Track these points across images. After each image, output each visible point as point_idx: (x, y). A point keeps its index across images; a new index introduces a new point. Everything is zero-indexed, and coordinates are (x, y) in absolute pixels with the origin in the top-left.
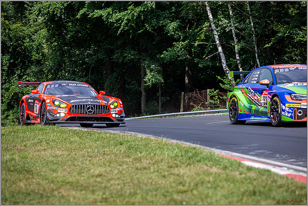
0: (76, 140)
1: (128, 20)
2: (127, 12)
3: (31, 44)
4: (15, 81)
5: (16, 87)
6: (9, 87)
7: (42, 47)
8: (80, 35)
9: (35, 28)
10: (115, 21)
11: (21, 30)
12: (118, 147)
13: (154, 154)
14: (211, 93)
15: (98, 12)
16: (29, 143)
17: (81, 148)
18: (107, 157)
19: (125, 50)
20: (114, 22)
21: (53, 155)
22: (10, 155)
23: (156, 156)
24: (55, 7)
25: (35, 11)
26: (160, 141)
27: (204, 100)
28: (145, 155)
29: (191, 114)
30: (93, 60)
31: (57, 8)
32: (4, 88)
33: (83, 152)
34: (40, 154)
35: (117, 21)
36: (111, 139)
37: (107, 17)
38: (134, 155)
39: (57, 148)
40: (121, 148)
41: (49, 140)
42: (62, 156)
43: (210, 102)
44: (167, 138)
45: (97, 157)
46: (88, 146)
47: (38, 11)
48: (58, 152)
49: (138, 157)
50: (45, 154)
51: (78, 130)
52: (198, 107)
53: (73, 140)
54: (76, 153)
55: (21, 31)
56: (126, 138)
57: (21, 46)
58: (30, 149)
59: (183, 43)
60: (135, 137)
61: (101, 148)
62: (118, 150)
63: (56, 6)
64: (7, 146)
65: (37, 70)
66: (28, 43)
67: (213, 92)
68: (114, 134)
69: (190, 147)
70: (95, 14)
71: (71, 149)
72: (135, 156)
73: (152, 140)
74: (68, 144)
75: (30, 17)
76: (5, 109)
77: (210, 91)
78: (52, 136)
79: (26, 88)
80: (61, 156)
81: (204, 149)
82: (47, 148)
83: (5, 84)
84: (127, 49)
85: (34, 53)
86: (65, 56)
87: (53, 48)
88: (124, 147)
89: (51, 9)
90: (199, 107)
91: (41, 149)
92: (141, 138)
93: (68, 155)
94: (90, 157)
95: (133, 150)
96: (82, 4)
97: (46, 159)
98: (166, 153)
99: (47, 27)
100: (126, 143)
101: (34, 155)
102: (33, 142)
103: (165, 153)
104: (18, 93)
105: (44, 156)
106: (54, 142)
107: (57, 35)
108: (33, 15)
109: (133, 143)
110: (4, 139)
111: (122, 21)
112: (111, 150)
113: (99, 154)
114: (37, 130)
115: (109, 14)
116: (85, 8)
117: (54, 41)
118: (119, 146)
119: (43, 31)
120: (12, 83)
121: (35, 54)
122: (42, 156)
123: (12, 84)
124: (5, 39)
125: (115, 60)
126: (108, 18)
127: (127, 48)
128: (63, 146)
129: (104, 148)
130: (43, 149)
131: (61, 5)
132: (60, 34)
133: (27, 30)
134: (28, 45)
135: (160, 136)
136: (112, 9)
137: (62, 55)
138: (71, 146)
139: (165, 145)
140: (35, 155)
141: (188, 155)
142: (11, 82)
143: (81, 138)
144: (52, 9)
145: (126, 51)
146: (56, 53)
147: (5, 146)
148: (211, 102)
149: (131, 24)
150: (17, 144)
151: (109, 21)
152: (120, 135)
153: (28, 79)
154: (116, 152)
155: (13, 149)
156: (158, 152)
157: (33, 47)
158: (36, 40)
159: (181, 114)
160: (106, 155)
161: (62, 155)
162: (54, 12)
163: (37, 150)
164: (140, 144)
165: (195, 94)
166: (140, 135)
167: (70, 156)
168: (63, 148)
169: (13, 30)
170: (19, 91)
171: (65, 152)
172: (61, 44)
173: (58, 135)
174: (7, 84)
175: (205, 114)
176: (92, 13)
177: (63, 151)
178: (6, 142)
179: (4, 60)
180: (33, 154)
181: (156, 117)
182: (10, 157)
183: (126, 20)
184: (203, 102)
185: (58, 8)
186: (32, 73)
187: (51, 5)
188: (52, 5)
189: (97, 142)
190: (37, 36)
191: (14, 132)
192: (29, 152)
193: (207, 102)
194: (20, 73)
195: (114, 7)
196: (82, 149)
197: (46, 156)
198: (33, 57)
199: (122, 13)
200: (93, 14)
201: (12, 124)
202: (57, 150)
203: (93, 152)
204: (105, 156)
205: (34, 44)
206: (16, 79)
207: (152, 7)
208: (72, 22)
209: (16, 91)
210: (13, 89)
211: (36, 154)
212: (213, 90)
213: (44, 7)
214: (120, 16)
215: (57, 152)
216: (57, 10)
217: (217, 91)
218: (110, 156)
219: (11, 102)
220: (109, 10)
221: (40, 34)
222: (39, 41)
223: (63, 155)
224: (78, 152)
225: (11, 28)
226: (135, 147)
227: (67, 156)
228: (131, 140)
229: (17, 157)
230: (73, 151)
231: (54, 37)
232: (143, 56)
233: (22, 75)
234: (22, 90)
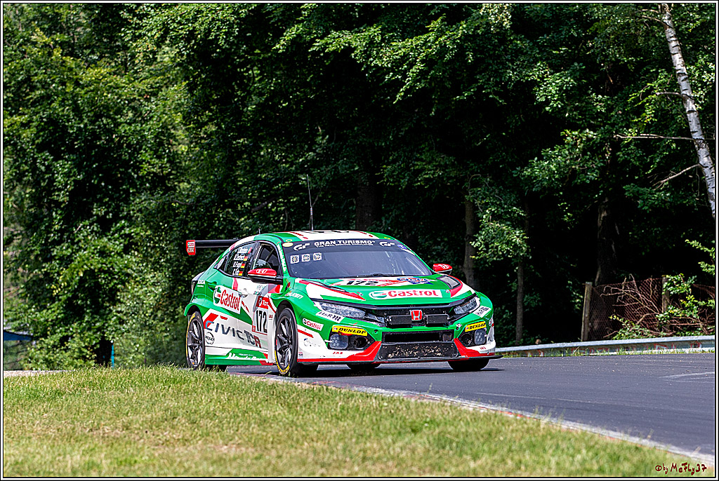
0: (277, 413)
1: (428, 61)
2: (426, 39)
3: (138, 128)
4: (90, 238)
5: (93, 253)
6: (71, 254)
7: (171, 136)
8: (284, 105)
9: (150, 81)
10: (389, 66)
11: (111, 87)
12: (407, 440)
13: (516, 464)
14: (674, 286)
15: (339, 37)
16: (137, 420)
17: (295, 439)
18: (373, 468)
19: (418, 152)
20: (387, 68)
21: (210, 455)
22: (83, 454)
23: (523, 468)
24: (213, 19)
25: (152, 30)
26: (531, 425)
27: (652, 308)
28: (489, 466)
29: (613, 348)
30: (321, 180)
31: (218, 20)
32: (57, 258)
33: (300, 451)
34: (173, 452)
35: (398, 63)
36: (384, 413)
37: (365, 52)
38: (454, 462)
39: (223, 438)
40: (414, 442)
41: (196, 412)
42: (239, 460)
43: (671, 315)
44: (553, 416)
45: (345, 467)
46: (316, 433)
47: (161, 30)
48: (225, 447)
49: (467, 469)
50: (186, 452)
51: (283, 386)
52: (634, 328)
53: (269, 416)
54: (280, 453)
55: (110, 89)
56: (428, 412)
57: (110, 132)
58: (141, 438)
59: (592, 132)
60: (454, 411)
61: (354, 440)
62: (405, 448)
63: (214, 16)
64: (73, 426)
65: (153, 203)
66: (130, 124)
67: (679, 282)
68: (391, 400)
69: (625, 446)
70: (331, 43)
71: (265, 441)
72: (457, 466)
73: (509, 423)
74: (253, 425)
75: (137, 46)
76: (57, 318)
77: (672, 282)
78: (206, 402)
79: (122, 257)
80: (235, 459)
81: (667, 452)
82: (191, 435)
83: (59, 244)
84: (424, 148)
85: (145, 155)
86: (236, 166)
87: (203, 141)
88: (425, 439)
89: (201, 25)
90: (637, 327)
91: (174, 439)
92: (473, 414)
93: (256, 458)
94: (322, 467)
95: (451, 449)
96: (291, 13)
97: (190, 467)
98: (553, 461)
99: (189, 80)
100: (430, 428)
101: (153, 455)
102: (149, 416)
103: (550, 461)
104: (96, 271)
105: (184, 459)
106: (211, 419)
107: (215, 102)
108: (145, 41)
109: (450, 429)
110: (62, 406)
111: (411, 65)
112: (385, 448)
113: (348, 459)
114: (158, 380)
115: (371, 43)
116: (299, 22)
117: (207, 121)
118: (408, 435)
119: (176, 90)
120: (79, 241)
121: (151, 159)
122: (178, 460)
123: (80, 244)
124: (63, 111)
125: (388, 181)
126: (370, 56)
127: (423, 146)
128: (240, 431)
129: (364, 440)
130: (180, 437)
131: (230, 11)
132: (225, 100)
133: (128, 87)
134: (130, 129)
135: (531, 411)
136: (381, 30)
137: (230, 161)
138: (264, 431)
139: (549, 437)
140: (157, 455)
141: (619, 469)
142: (76, 240)
143: (292, 410)
144: (203, 23)
145: (421, 154)
146: (211, 156)
147: (66, 427)
148: (673, 314)
149: (436, 72)
150: (103, 423)
151: (373, 65)
152: (409, 402)
153: (127, 231)
154: (402, 452)
155: (92, 437)
156: (528, 457)
157: (143, 136)
158: (152, 117)
159: (584, 347)
160: (371, 462)
161: (239, 457)
162: (208, 32)
163: (161, 442)
164: (470, 430)
165: (626, 288)
166: (470, 406)
167: (261, 460)
168: (240, 439)
169: (87, 86)
170: (100, 266)
171: (247, 448)
172: (228, 129)
173: (224, 397)
174: (66, 245)
175: (654, 348)
176: (322, 38)
177: (239, 445)
178: (71, 416)
179: (58, 173)
180: (152, 452)
181: (509, 352)
182: (83, 458)
183: (422, 61)
184: (650, 312)
185: (223, 22)
186: (138, 214)
187: (201, 12)
188: (203, 12)
189: (341, 423)
190: (156, 105)
191: (92, 385)
192: (140, 446)
193: (661, 313)
194: (107, 213)
195: (388, 22)
196: (298, 441)
197: (191, 458)
198: (145, 166)
199: (409, 42)
200: (324, 42)
201: (80, 362)
202: (221, 442)
203: (332, 453)
204: (367, 463)
205: (148, 127)
206: (92, 232)
207: (501, 23)
208: (263, 64)
209: (91, 265)
210: (84, 261)
211: (160, 452)
212: (679, 277)
213: (179, 18)
214: (403, 50)
215: (223, 449)
216: (218, 27)
217: (691, 280)
218: (383, 466)
219: (75, 297)
220: (374, 31)
221: (166, 99)
222: (163, 120)
223: (241, 457)
224: (287, 450)
225: (81, 80)
226: (457, 440)
227: (255, 461)
228: (445, 419)
229: (104, 461)
230: (269, 446)
231: (206, 108)
232: (472, 172)
233: (110, 219)
234: (110, 263)
